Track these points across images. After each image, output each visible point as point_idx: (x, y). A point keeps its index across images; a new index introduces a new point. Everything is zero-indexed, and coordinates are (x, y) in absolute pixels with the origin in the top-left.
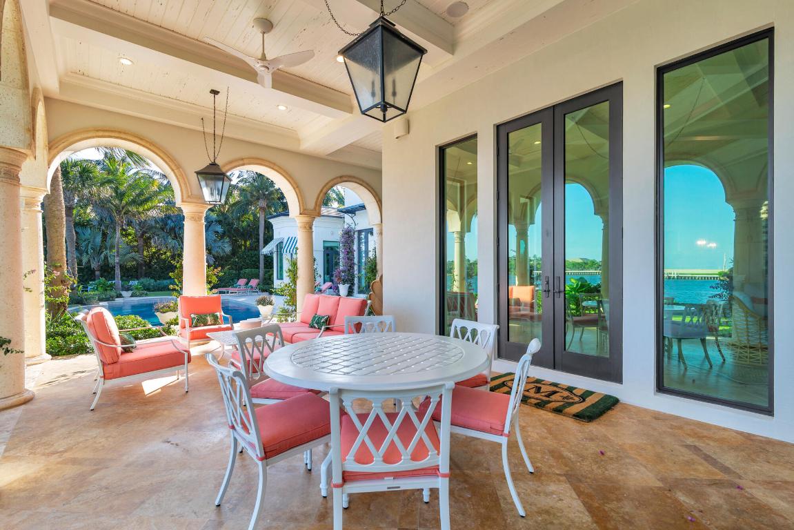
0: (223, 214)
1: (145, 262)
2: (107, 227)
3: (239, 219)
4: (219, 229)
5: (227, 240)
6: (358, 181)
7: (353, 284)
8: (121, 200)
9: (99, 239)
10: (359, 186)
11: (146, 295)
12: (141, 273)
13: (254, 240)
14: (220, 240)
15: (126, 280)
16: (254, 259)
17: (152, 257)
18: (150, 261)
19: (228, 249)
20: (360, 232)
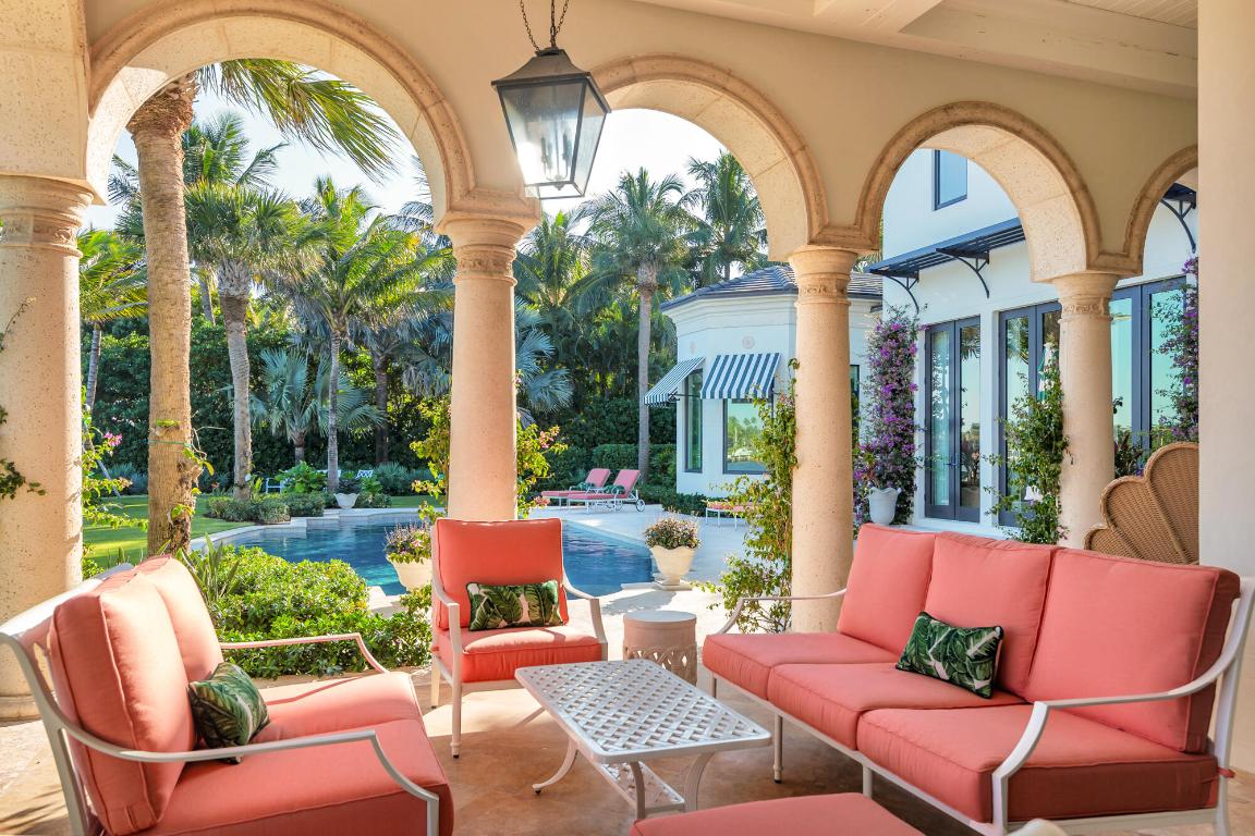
0: (553, 308)
1: (391, 426)
2: (317, 349)
3: (588, 319)
4: (544, 344)
5: (564, 371)
6: (1005, 120)
7: (909, 488)
8: (343, 283)
9: (301, 375)
10: (1007, 136)
11: (388, 504)
12: (382, 453)
13: (623, 371)
14: (547, 372)
15: (351, 469)
16: (624, 418)
17: (402, 417)
18: (401, 426)
19: (564, 394)
20: (932, 331)
